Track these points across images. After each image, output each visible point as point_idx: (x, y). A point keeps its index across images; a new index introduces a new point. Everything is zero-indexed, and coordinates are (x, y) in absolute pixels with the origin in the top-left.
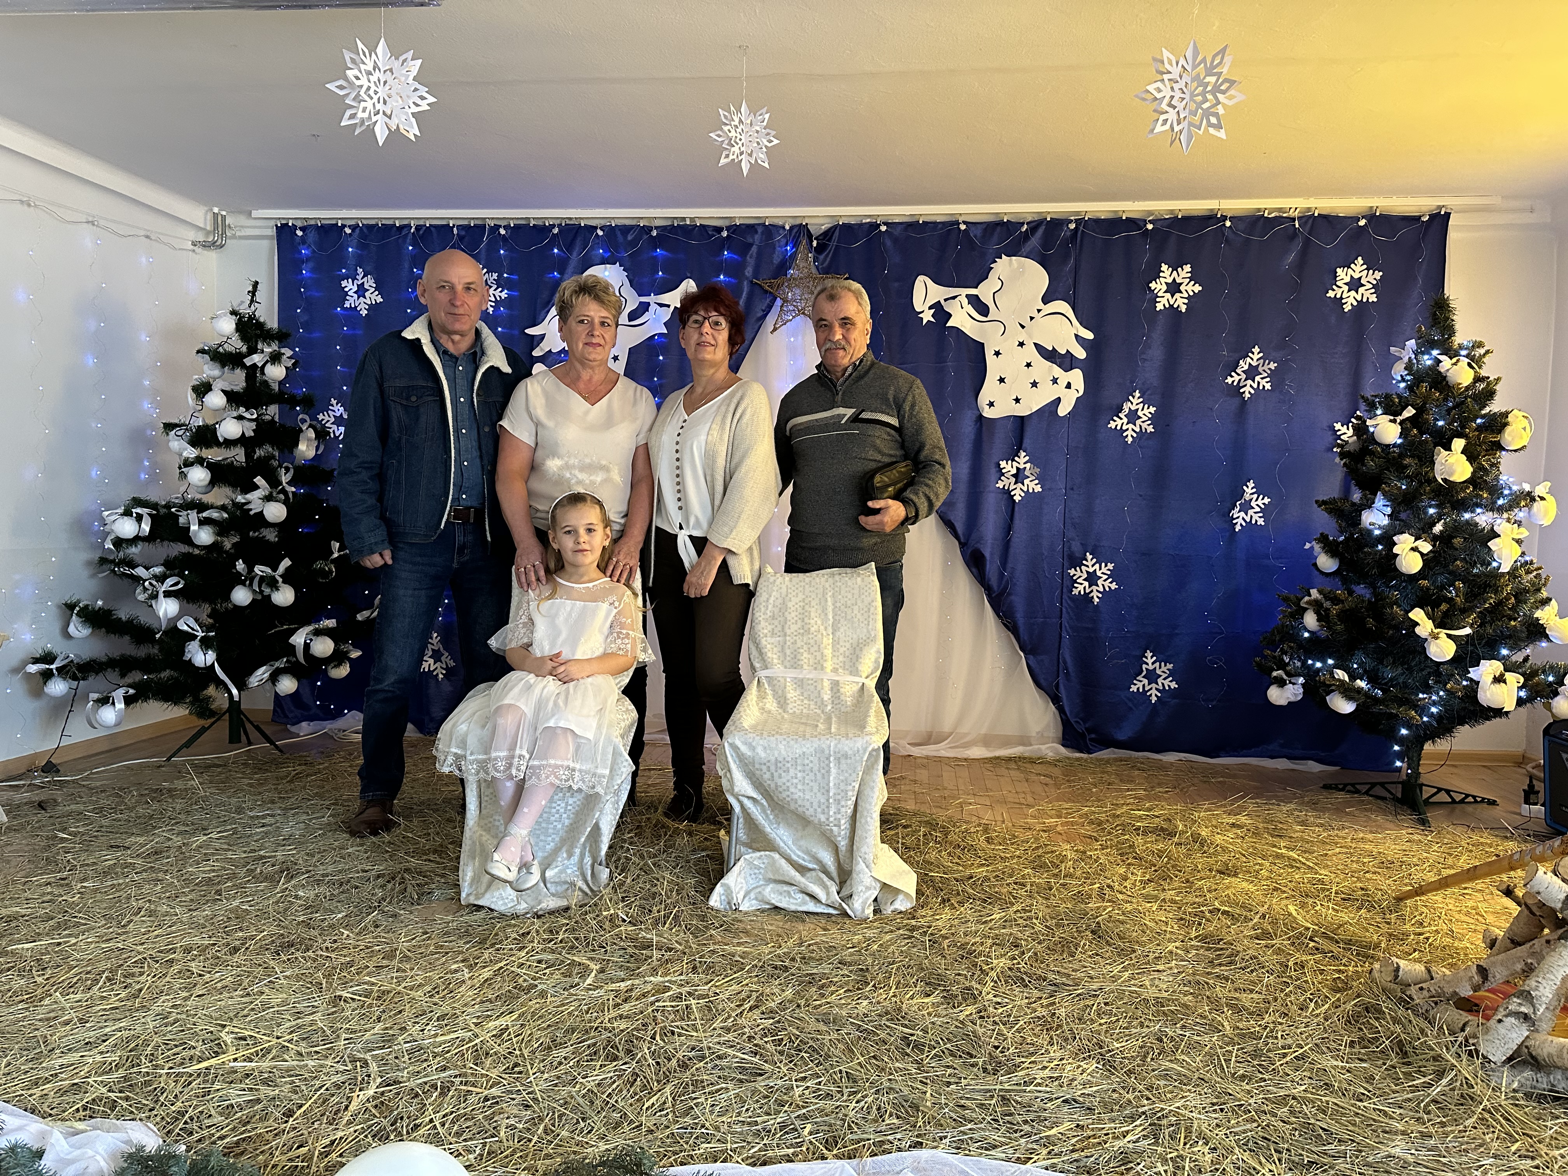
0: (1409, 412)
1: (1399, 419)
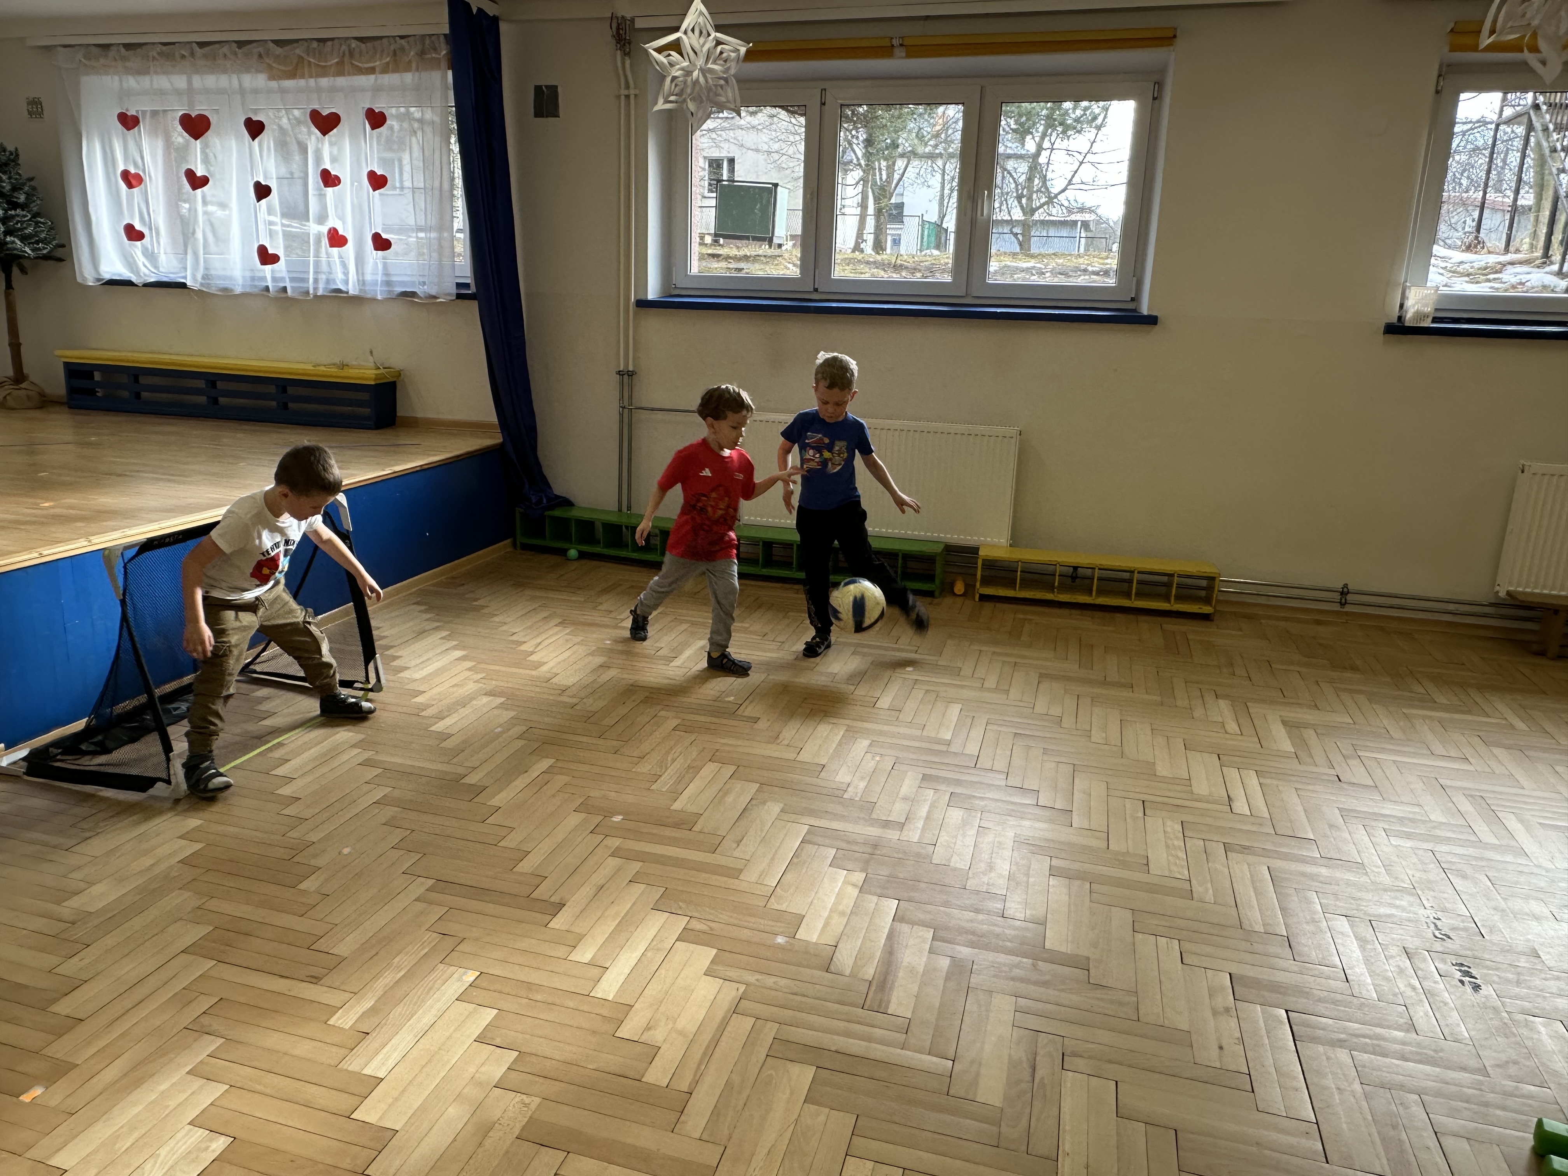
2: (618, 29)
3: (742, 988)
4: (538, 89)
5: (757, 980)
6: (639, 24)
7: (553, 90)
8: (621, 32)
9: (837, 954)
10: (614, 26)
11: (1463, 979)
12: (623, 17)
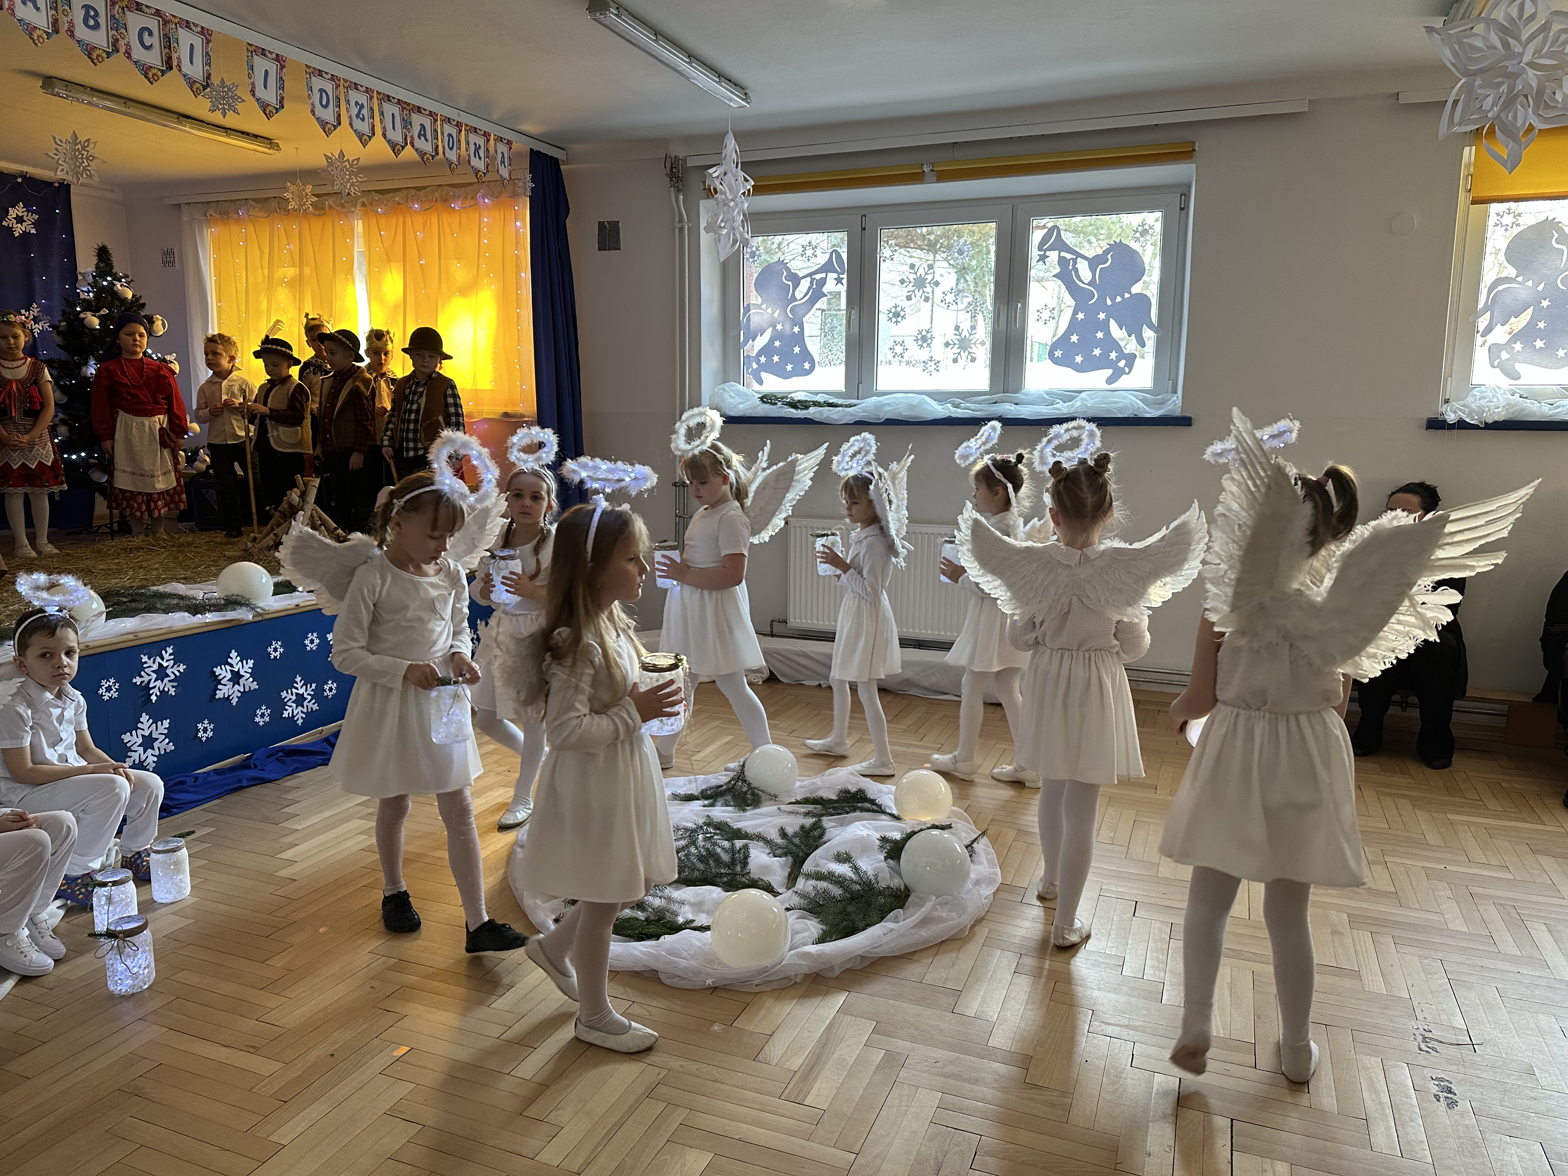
0: (105, 311)
1: (97, 314)
2: (672, 168)
3: (664, 1073)
4: (601, 225)
5: (681, 1066)
6: (691, 163)
7: (615, 225)
8: (674, 170)
9: (770, 1043)
10: (668, 165)
11: (1441, 1094)
12: (676, 157)
